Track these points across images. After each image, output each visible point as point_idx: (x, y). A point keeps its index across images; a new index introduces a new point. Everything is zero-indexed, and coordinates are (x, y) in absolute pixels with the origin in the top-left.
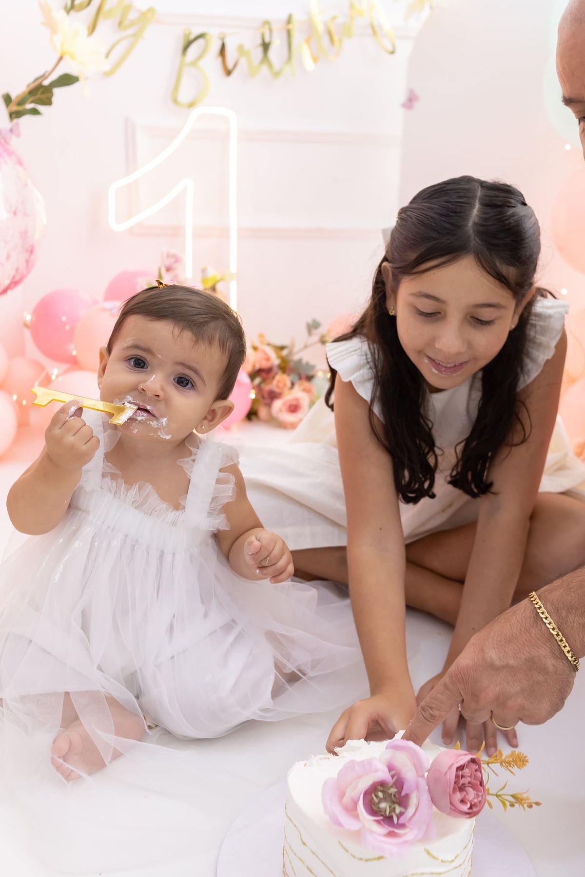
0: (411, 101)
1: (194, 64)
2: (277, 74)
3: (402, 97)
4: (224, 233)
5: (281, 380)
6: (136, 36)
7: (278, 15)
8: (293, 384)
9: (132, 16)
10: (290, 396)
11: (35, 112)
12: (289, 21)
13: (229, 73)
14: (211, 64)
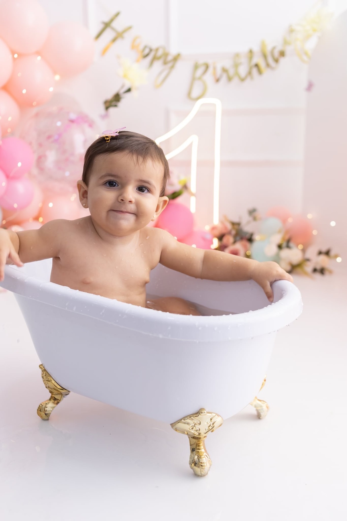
0: (310, 87)
1: (200, 78)
2: (243, 80)
3: (305, 85)
4: (212, 164)
5: (229, 239)
6: (172, 67)
7: (244, 49)
8: (235, 242)
9: (170, 58)
10: (232, 248)
11: (116, 106)
12: (251, 52)
13: (218, 80)
14: (209, 78)
